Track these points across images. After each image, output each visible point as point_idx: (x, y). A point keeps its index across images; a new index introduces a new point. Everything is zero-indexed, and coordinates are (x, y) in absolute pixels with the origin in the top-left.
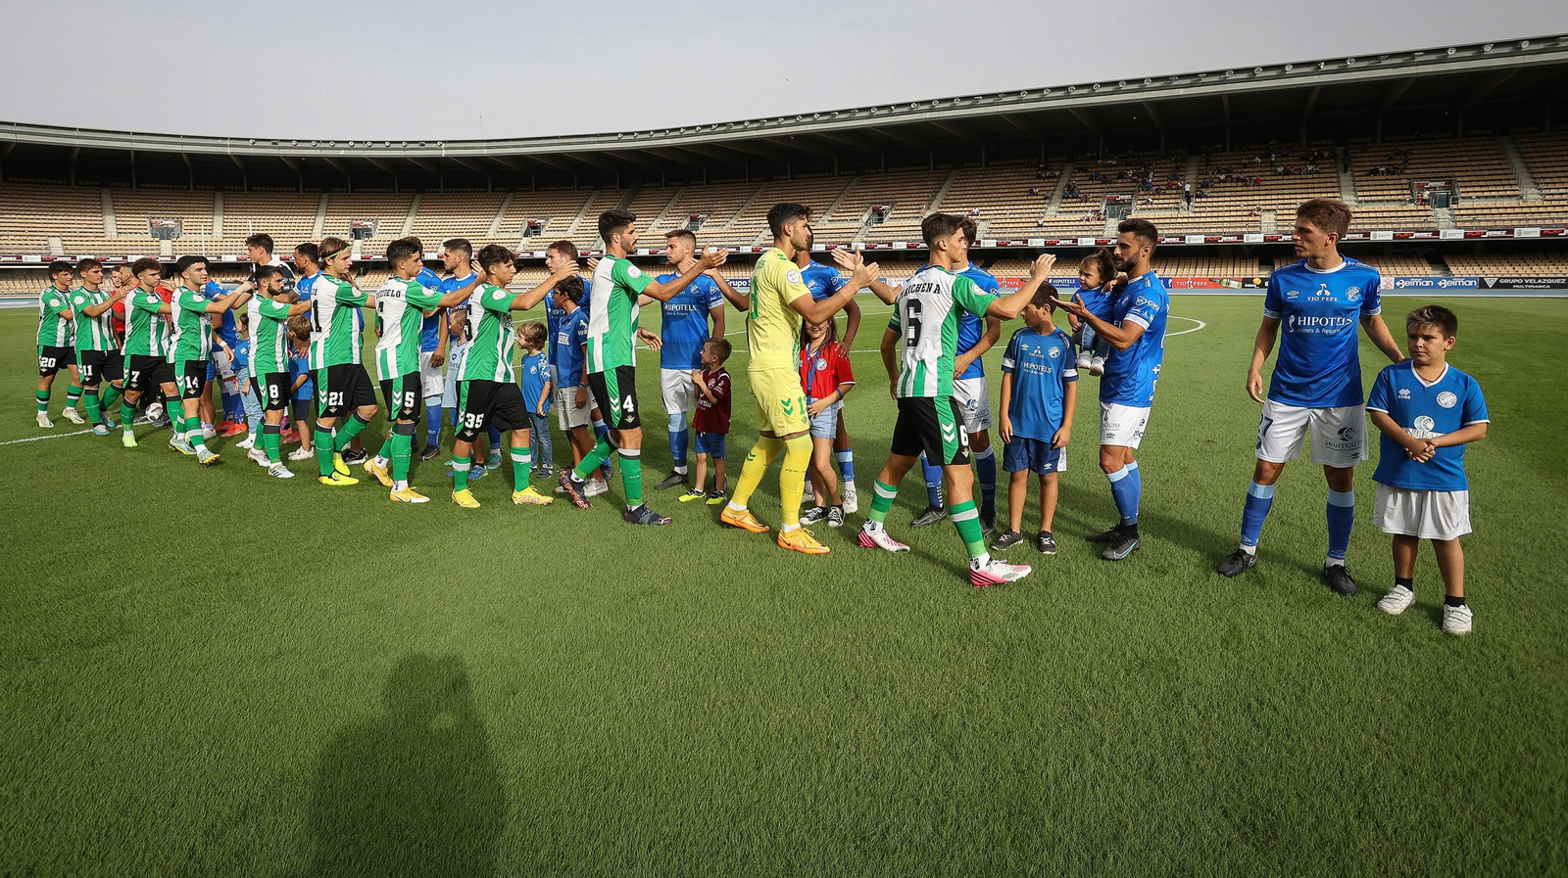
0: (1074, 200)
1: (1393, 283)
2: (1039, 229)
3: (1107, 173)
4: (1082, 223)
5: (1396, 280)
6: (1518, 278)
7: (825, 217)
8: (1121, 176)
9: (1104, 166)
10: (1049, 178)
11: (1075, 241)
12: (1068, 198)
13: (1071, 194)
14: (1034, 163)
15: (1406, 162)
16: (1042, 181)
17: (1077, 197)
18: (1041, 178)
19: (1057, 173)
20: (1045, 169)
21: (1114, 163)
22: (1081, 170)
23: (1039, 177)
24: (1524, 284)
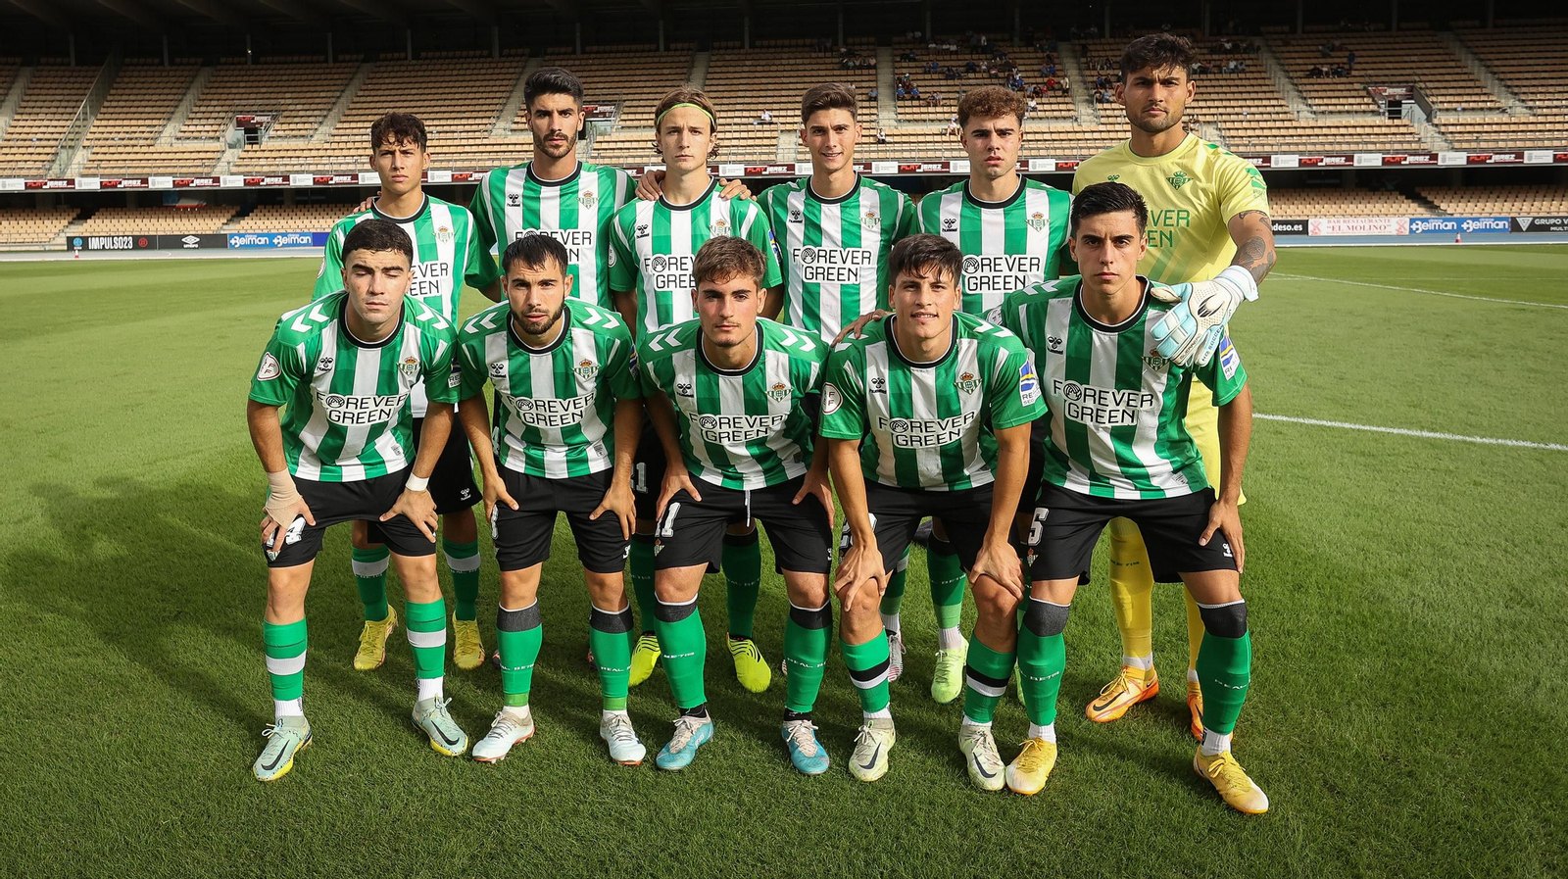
0: (915, 103)
1: (1407, 226)
2: (881, 147)
3: (953, 63)
4: (944, 138)
5: (1412, 221)
6: (1555, 218)
7: (501, 124)
8: (972, 68)
9: (938, 52)
10: (861, 67)
11: (946, 165)
12: (903, 99)
13: (904, 93)
14: (829, 45)
15: (1352, 58)
16: (851, 72)
17: (919, 99)
18: (848, 68)
19: (873, 62)
20: (850, 54)
21: (953, 48)
22: (905, 57)
23: (845, 67)
24: (1563, 225)
